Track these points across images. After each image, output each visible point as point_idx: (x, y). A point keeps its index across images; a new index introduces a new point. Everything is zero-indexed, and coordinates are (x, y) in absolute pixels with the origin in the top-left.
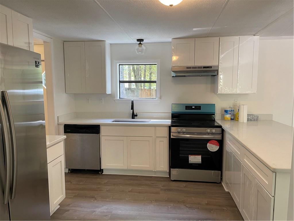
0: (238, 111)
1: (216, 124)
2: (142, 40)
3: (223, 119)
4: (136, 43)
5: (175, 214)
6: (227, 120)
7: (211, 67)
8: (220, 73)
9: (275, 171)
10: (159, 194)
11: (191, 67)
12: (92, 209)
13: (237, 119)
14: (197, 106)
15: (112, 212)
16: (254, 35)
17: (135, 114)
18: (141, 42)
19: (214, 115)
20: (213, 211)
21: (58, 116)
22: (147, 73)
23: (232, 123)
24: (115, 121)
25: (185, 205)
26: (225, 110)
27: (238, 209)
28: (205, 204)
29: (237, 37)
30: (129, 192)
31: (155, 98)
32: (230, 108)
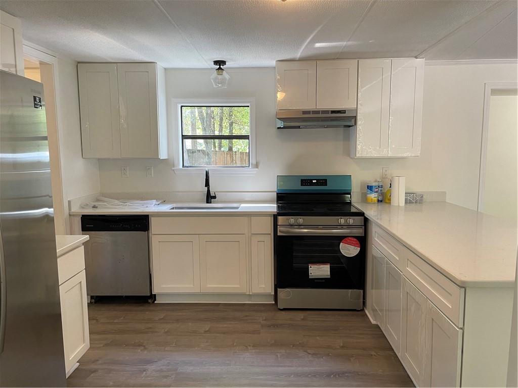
0: (390, 187)
1: (353, 210)
2: (224, 63)
3: (365, 200)
4: (212, 68)
5: (289, 366)
6: (373, 203)
7: (344, 112)
8: (359, 122)
9: (463, 286)
10: (259, 333)
11: (310, 111)
12: (141, 367)
13: (387, 201)
14: (321, 180)
15: (177, 370)
16: (416, 57)
17: (212, 194)
18: (221, 66)
19: (350, 194)
20: (354, 358)
21: (69, 199)
22: (226, 123)
23: (379, 207)
24: (176, 208)
25: (304, 351)
26: (368, 186)
27: (395, 352)
28: (338, 347)
29: (388, 61)
30: (206, 332)
31: (247, 167)
32: (376, 181)
